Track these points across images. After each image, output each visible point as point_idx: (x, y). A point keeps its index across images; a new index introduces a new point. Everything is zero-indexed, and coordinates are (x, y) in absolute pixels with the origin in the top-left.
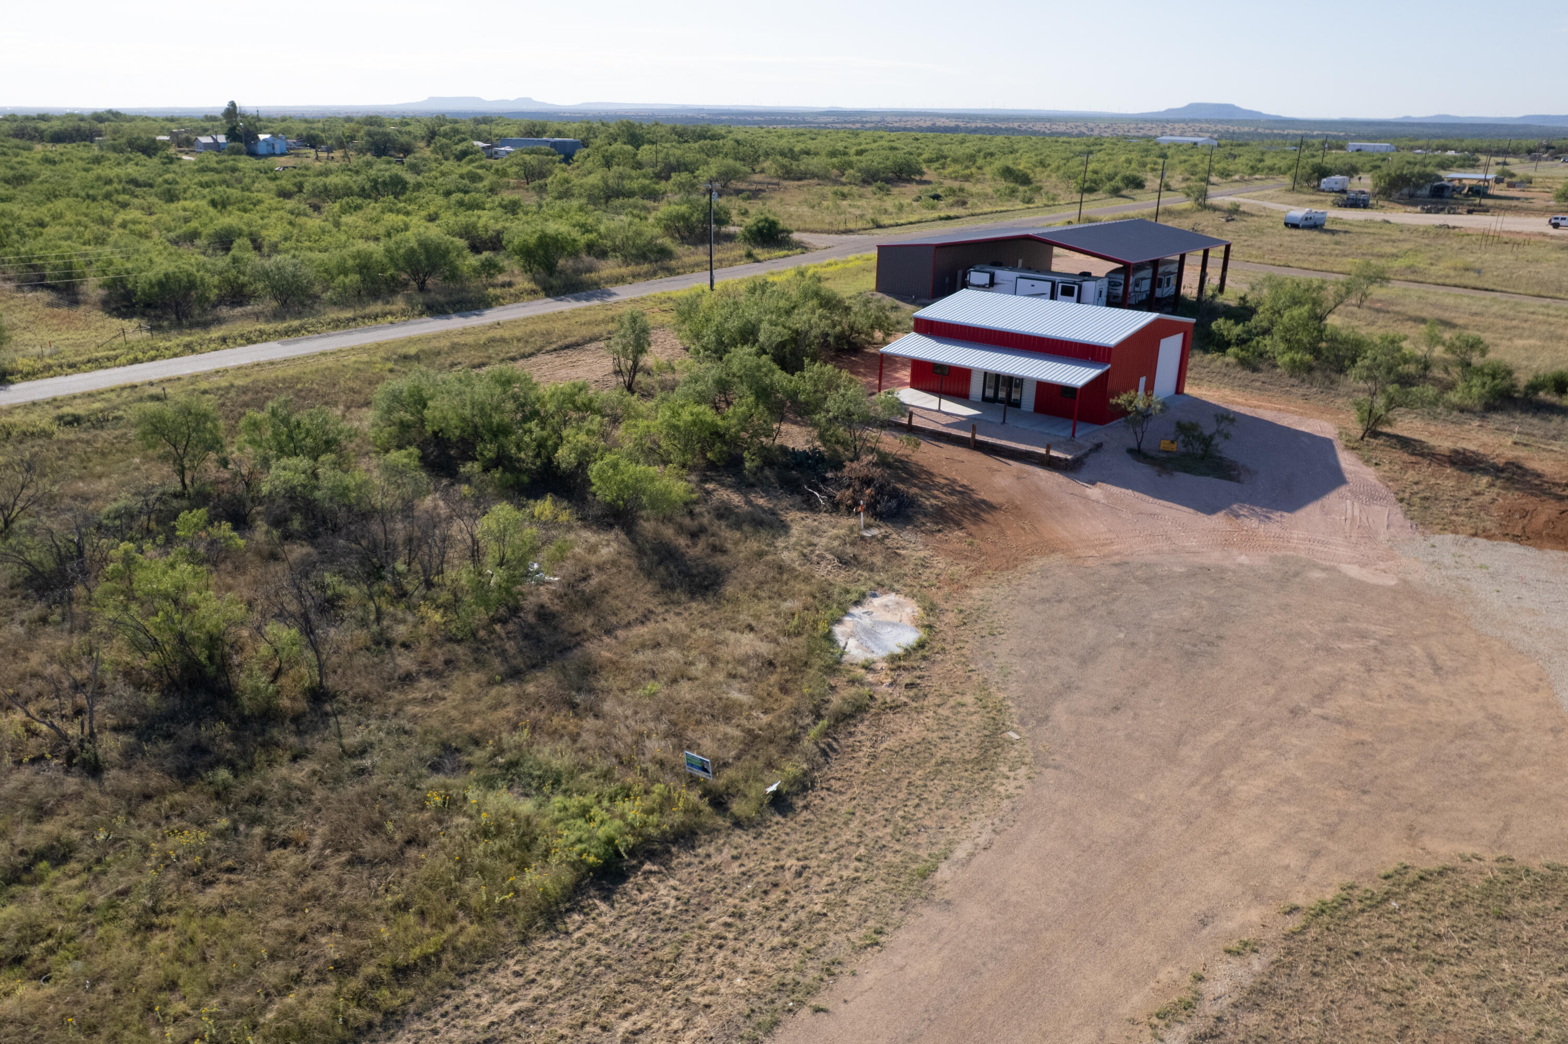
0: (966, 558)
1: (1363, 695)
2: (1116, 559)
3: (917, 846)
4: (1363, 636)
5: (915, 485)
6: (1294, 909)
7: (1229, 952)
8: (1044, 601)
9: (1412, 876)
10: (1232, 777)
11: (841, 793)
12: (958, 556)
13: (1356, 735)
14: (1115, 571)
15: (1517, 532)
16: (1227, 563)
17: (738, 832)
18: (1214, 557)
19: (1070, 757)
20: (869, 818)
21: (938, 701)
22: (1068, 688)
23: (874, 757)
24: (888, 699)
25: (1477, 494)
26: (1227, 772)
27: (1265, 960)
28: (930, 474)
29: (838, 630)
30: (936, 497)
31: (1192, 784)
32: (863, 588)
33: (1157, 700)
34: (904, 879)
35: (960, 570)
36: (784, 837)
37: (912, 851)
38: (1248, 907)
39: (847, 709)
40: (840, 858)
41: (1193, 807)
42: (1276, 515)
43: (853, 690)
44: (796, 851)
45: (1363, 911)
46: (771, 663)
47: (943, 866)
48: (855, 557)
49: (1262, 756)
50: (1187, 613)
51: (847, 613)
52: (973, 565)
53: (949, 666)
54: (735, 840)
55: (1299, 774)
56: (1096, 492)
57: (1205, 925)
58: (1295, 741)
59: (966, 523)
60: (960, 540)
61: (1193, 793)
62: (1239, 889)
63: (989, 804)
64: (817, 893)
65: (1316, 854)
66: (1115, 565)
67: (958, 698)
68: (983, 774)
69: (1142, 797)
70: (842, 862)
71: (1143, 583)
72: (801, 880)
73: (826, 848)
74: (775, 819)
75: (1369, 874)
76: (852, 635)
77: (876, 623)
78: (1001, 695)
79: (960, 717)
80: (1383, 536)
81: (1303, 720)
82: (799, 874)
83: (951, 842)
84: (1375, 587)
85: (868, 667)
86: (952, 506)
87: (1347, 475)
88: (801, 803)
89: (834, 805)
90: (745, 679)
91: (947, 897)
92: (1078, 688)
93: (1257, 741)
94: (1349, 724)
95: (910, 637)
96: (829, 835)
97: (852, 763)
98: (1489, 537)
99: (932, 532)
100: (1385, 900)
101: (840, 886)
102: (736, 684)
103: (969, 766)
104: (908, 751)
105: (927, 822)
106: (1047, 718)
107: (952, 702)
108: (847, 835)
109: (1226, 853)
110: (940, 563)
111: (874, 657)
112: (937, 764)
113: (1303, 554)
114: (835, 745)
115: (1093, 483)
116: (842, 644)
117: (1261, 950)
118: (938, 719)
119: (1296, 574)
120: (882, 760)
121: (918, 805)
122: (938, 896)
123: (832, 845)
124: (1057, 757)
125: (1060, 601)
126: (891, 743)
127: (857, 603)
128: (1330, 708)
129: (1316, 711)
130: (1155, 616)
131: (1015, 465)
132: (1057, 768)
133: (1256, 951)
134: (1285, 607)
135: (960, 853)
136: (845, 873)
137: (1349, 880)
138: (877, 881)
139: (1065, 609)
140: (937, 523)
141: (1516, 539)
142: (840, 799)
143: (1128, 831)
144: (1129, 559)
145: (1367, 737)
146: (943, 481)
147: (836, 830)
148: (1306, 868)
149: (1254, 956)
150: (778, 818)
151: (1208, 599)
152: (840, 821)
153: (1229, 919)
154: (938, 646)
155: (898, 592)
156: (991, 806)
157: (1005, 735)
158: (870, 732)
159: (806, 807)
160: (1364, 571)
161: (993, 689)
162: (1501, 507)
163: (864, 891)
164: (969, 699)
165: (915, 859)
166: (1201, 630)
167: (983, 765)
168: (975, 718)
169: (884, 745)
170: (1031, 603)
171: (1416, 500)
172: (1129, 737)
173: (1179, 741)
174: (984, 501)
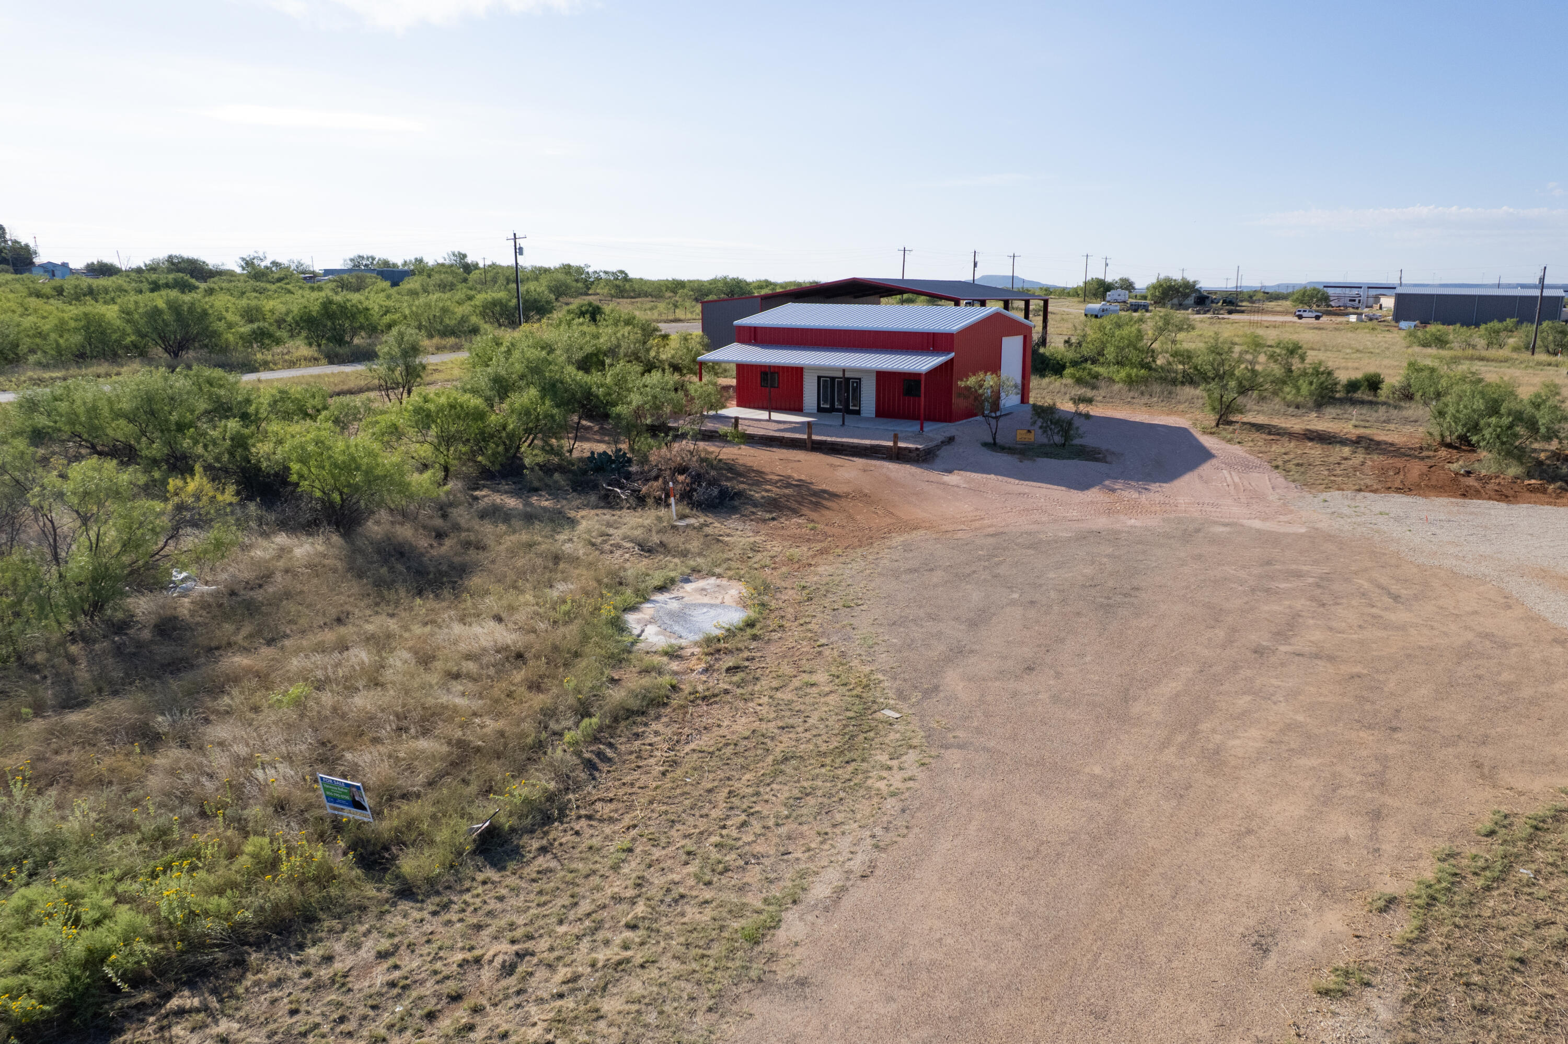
0: (809, 540)
1: (1330, 629)
2: (991, 530)
3: (742, 889)
4: (1299, 575)
5: (743, 483)
6: (1391, 902)
7: (1325, 993)
8: (910, 571)
9: (1521, 829)
10: (1214, 731)
11: (611, 820)
12: (798, 540)
13: (1346, 669)
14: (991, 540)
15: (1397, 484)
16: (1118, 526)
17: (404, 905)
18: (1101, 522)
19: (979, 731)
20: (657, 853)
21: (775, 684)
22: (958, 652)
23: (675, 763)
24: (700, 688)
25: (1346, 459)
26: (1205, 726)
27: (1393, 999)
28: (760, 473)
29: (632, 619)
30: (767, 491)
31: (1164, 745)
32: (672, 574)
33: (1081, 655)
34: (716, 950)
35: (801, 551)
36: (493, 905)
37: (733, 898)
38: (1319, 909)
39: (635, 704)
40: (598, 926)
41: (1175, 775)
42: (1154, 486)
43: (646, 681)
44: (512, 926)
45: (1488, 888)
46: (520, 656)
47: (791, 916)
48: (662, 544)
49: (1244, 701)
50: (1088, 571)
51: (647, 600)
52: (818, 546)
53: (790, 643)
54: (395, 921)
55: (1300, 718)
56: (954, 479)
57: (1266, 951)
58: (1275, 682)
59: (805, 511)
60: (800, 526)
61: (1169, 756)
62: (1293, 884)
63: (864, 808)
64: (540, 1001)
65: (1377, 815)
66: (992, 535)
67: (806, 677)
68: (850, 768)
69: (1097, 770)
70: (600, 936)
71: (1028, 548)
72: (512, 981)
73: (572, 915)
74: (480, 877)
75: (1463, 832)
76: (652, 621)
77: (687, 606)
78: (867, 669)
79: (808, 700)
80: (1272, 497)
81: (1273, 659)
82: (508, 969)
83: (802, 875)
84: (1286, 535)
85: (673, 654)
86: (787, 497)
87: (1214, 452)
88: (535, 844)
89: (595, 842)
90: (474, 679)
91: (799, 972)
92: (972, 651)
93: (1226, 687)
94: (1331, 659)
95: (735, 616)
96: (580, 890)
97: (636, 774)
98: (1375, 491)
99: (764, 521)
100: (1507, 869)
101: (589, 981)
102: (457, 687)
103: (828, 761)
104: (729, 750)
105: (759, 848)
106: (936, 689)
107: (796, 683)
108: (616, 886)
109: (1249, 832)
110: (776, 547)
111: (683, 642)
112: (776, 762)
113: (1196, 515)
114: (609, 753)
115: (950, 471)
116: (636, 632)
117: (1376, 980)
118: (777, 706)
119: (1198, 531)
120: (686, 767)
121: (744, 824)
122: (782, 972)
123: (585, 906)
124: (960, 734)
125: (932, 570)
126: (704, 741)
127: (661, 589)
128: (1299, 644)
129: (1283, 648)
130: (1051, 575)
131: (860, 462)
132: (960, 747)
133: (1368, 984)
134: (1199, 557)
135: (820, 890)
136: (601, 956)
137: (1443, 845)
138: (664, 962)
139: (937, 577)
140: (771, 512)
141: (1398, 490)
142: (608, 830)
143: (1091, 819)
144: (1006, 530)
145: (1358, 669)
146: (776, 478)
147: (595, 880)
148: (1373, 836)
149: (1369, 993)
150: (491, 873)
151: (1108, 556)
152: (603, 867)
153: (1300, 934)
154: (773, 623)
155: (719, 576)
156: (867, 812)
157: (878, 715)
158: (669, 732)
159: (543, 850)
160: (1268, 524)
161: (855, 663)
162: (1373, 467)
163: (636, 986)
164: (821, 677)
165: (738, 912)
166: (1111, 584)
167: (848, 756)
168: (831, 699)
169: (692, 746)
170: (896, 574)
171: (1290, 466)
172: (1056, 699)
173: (1126, 697)
174: (824, 491)
